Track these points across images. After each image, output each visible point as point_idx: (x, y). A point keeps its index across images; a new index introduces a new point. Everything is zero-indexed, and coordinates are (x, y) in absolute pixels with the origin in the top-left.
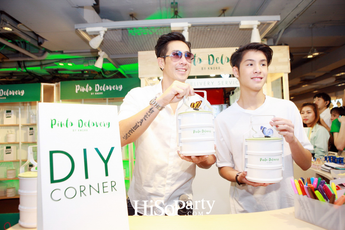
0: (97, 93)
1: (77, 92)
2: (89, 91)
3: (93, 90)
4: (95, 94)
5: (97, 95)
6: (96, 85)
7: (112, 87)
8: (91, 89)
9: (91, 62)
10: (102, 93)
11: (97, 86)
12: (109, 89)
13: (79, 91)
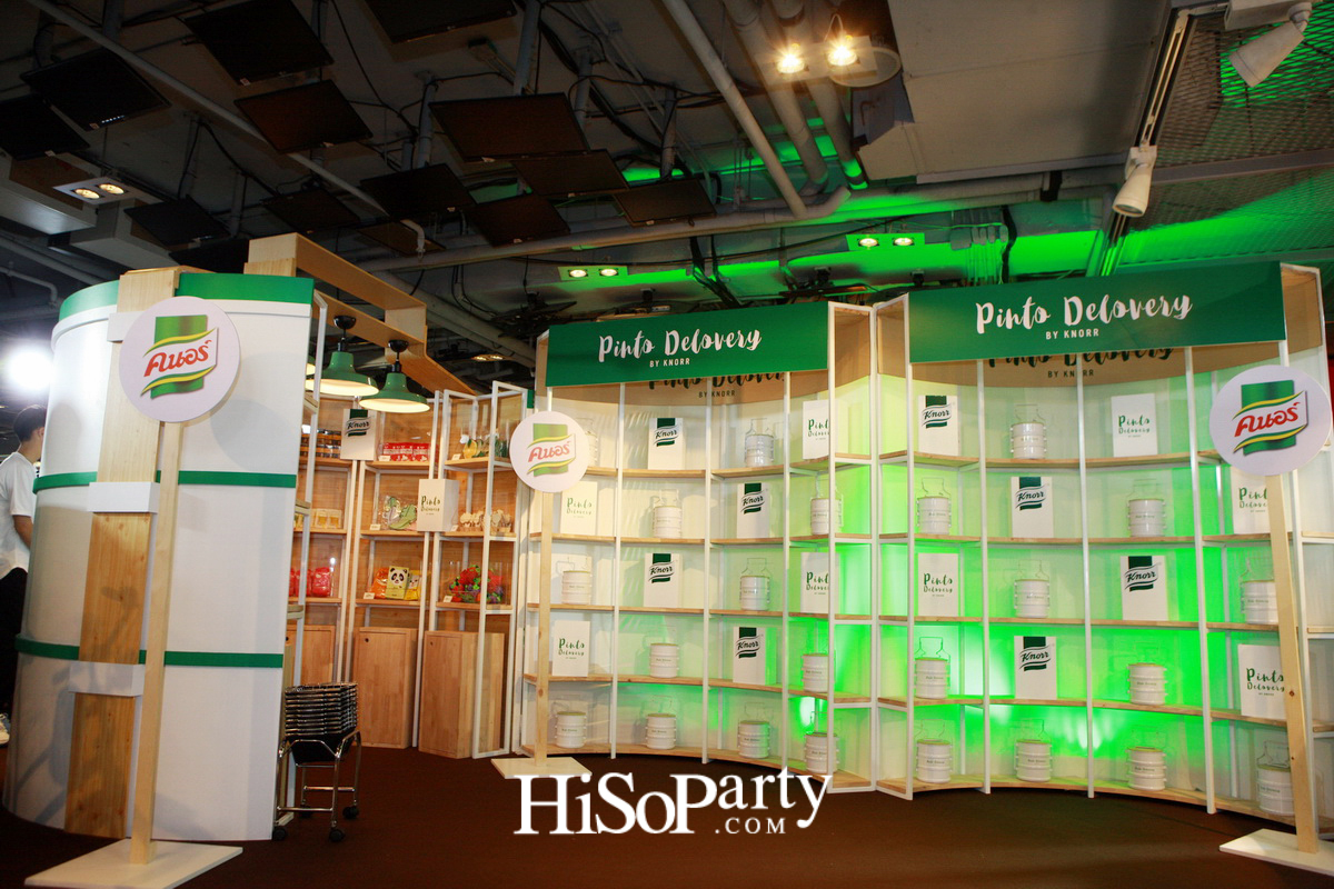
0: (1074, 334)
1: (981, 330)
2: (1035, 326)
3: (1056, 320)
4: (1066, 334)
5: (1071, 339)
6: (1067, 302)
7: (1144, 305)
8: (1044, 316)
9: (983, 231)
10: (1096, 332)
11: (1072, 306)
12: (1128, 315)
13: (990, 327)
